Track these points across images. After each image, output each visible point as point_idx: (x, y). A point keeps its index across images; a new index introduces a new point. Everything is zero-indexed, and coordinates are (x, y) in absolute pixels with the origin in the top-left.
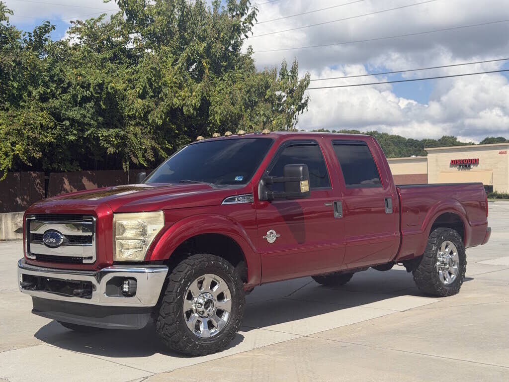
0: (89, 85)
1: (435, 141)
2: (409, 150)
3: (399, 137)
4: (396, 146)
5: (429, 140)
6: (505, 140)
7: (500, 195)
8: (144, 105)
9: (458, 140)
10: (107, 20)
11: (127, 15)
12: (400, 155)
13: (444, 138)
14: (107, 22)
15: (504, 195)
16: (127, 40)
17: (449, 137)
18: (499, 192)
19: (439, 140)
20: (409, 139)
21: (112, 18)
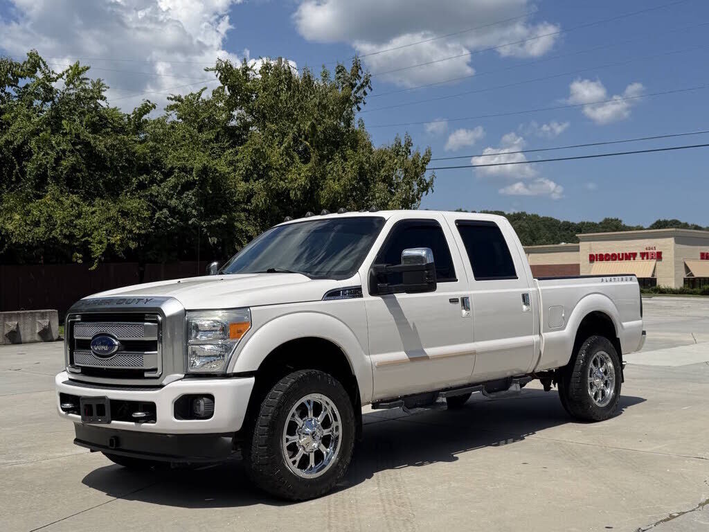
0: (192, 169)
1: (596, 224)
2: (564, 236)
3: (551, 219)
4: (548, 230)
5: (587, 223)
6: (680, 223)
7: (663, 289)
8: (248, 188)
9: (623, 224)
10: (207, 95)
11: (229, 91)
12: (552, 242)
13: (606, 220)
14: (208, 98)
15: (667, 289)
16: (230, 117)
17: (612, 220)
18: (662, 286)
19: (601, 223)
20: (564, 222)
21: (213, 93)
